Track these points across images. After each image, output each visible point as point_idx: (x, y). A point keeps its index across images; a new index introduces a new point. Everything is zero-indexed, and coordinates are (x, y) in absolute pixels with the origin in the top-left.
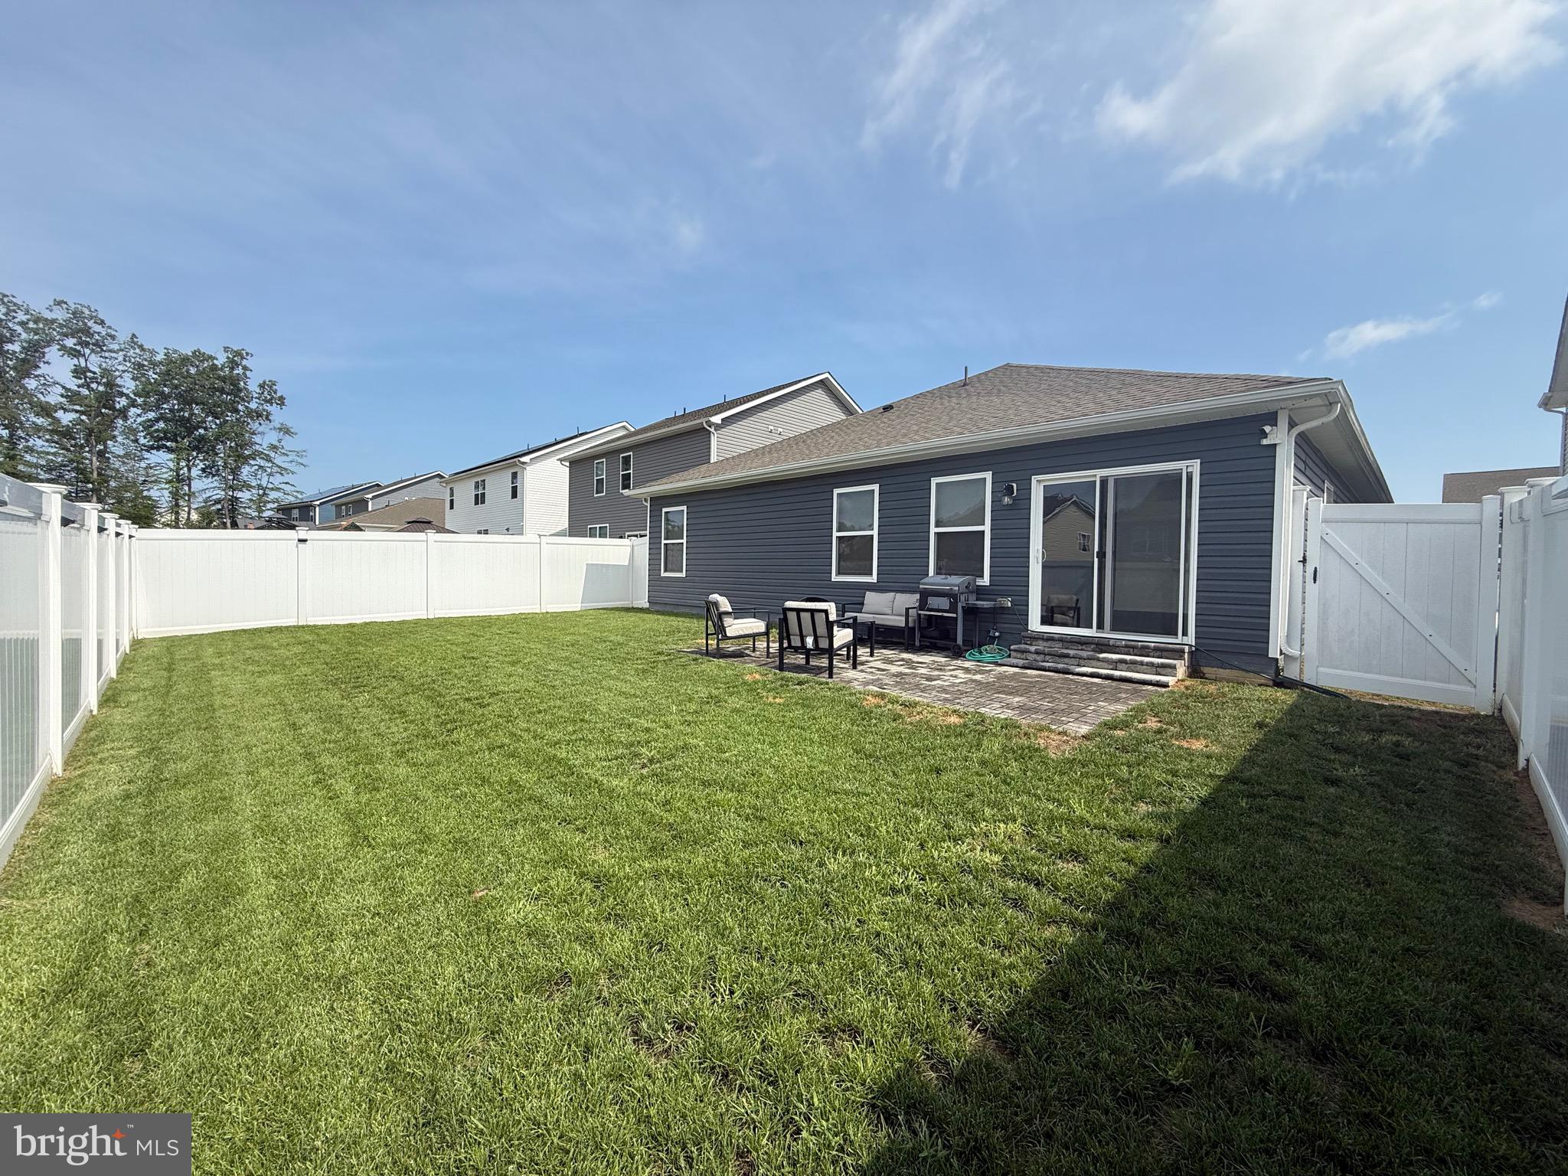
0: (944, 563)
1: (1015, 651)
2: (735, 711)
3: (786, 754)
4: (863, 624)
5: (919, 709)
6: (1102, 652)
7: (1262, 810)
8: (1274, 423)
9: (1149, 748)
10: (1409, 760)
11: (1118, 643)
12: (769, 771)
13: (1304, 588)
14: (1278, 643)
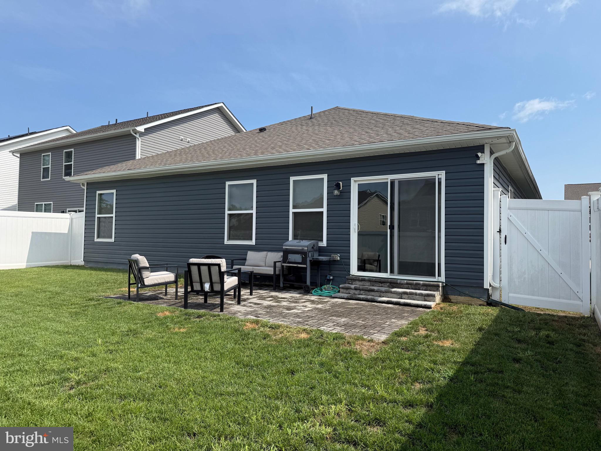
0: (299, 232)
1: (343, 288)
2: (148, 340)
3: (186, 370)
4: (245, 273)
5: (281, 330)
6: (393, 287)
7: (482, 381)
8: (483, 152)
9: (421, 348)
10: (553, 345)
11: (402, 282)
12: (173, 384)
13: (500, 247)
14: (488, 280)
